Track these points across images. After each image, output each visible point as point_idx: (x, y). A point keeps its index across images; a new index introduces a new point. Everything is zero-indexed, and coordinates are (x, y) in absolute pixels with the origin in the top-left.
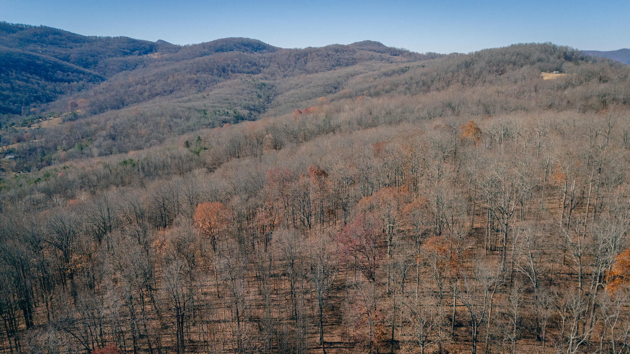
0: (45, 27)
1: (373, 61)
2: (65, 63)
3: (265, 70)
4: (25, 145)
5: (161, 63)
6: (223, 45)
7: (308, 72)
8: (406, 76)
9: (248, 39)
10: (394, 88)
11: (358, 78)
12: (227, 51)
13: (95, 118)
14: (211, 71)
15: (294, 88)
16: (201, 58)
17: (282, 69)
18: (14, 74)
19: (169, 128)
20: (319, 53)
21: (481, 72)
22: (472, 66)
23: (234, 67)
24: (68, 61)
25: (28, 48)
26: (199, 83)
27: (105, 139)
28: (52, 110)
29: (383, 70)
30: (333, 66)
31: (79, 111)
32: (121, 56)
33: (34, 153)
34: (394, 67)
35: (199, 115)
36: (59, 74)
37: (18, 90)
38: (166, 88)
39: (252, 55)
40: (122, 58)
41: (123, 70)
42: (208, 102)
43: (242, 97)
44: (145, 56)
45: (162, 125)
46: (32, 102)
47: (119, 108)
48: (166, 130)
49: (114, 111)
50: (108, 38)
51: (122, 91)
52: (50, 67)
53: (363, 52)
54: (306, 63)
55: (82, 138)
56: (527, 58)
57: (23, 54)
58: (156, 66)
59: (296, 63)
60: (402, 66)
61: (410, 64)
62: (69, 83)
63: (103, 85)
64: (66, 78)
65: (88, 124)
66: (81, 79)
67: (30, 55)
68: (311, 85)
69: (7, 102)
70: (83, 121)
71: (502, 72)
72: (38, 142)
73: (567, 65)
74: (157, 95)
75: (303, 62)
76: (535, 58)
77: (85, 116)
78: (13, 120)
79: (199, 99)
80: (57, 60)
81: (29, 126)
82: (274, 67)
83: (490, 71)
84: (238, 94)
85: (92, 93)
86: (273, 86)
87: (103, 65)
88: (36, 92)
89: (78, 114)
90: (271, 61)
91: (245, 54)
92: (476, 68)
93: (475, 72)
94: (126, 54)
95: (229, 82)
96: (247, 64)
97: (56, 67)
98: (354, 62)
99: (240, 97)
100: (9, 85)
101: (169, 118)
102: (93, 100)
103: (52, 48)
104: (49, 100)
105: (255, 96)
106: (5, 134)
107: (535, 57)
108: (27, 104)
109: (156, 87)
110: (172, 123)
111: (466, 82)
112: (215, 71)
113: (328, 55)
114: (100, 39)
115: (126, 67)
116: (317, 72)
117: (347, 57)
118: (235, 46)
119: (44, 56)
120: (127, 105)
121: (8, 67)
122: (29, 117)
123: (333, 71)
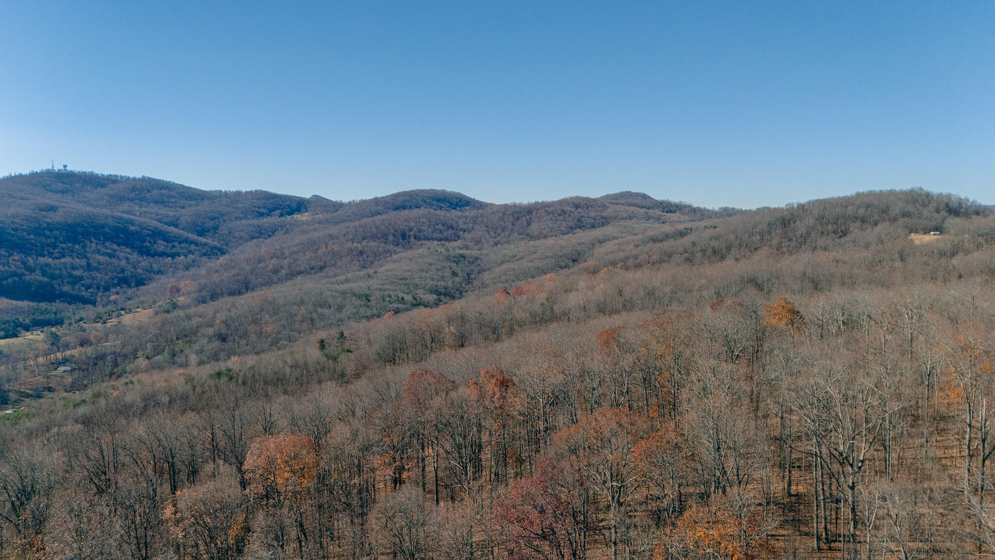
0: (149, 179)
1: (634, 220)
2: (172, 229)
3: (467, 235)
4: (89, 350)
5: (310, 227)
6: (406, 201)
7: (532, 237)
8: (687, 240)
9: (444, 192)
10: (666, 258)
11: (609, 246)
12: (411, 207)
13: (201, 308)
14: (385, 237)
15: (509, 261)
16: (370, 219)
17: (492, 233)
18: (93, 245)
19: (309, 322)
21: (808, 234)
22: (792, 224)
23: (420, 231)
24: (176, 226)
25: (120, 208)
26: (365, 256)
27: (210, 341)
28: (142, 298)
29: (650, 233)
30: (572, 228)
31: (181, 300)
32: (253, 218)
33: (100, 363)
34: (667, 228)
35: (358, 302)
36: (161, 246)
37: (97, 269)
38: (313, 263)
39: (448, 215)
40: (255, 222)
41: (253, 238)
42: (374, 283)
43: (428, 275)
44: (289, 218)
45: (299, 318)
46: (114, 286)
47: (240, 293)
48: (305, 326)
49: (231, 299)
50: (238, 194)
51: (248, 268)
52: (148, 235)
53: (618, 208)
54: (529, 224)
55: (178, 339)
56: (884, 211)
57: (113, 217)
58: (304, 232)
59: (513, 224)
60: (681, 227)
61: (694, 225)
62: (173, 258)
63: (222, 260)
64: (169, 251)
65: (189, 317)
66: (190, 252)
67: (121, 218)
68: (536, 256)
69: (77, 287)
70: (181, 313)
71: (844, 234)
72: (111, 345)
73: (952, 222)
74: (299, 273)
75: (525, 224)
76: (898, 211)
77: (188, 306)
78: (82, 313)
79: (361, 278)
80: (159, 225)
81: (105, 322)
82: (480, 231)
83: (822, 233)
84: (422, 270)
85: (204, 272)
86: (477, 259)
87: (226, 232)
88: (123, 271)
89: (179, 304)
90: (475, 223)
91: (439, 212)
92: (800, 228)
93: (799, 233)
94: (262, 215)
95: (409, 253)
96: (440, 226)
97: (157, 234)
98: (605, 221)
99: (424, 274)
100: (83, 262)
101: (311, 308)
102: (203, 281)
103: (154, 209)
104: (140, 283)
105: (448, 273)
106: (65, 335)
107: (896, 210)
108: (107, 289)
109: (299, 262)
110: (315, 315)
111: (785, 249)
112: (391, 238)
113: (564, 212)
114: (226, 195)
115: (260, 233)
116: (546, 237)
117: (592, 214)
118: (425, 201)
119: (142, 220)
120: (253, 289)
121: (87, 235)
122: (106, 309)
123: (571, 235)
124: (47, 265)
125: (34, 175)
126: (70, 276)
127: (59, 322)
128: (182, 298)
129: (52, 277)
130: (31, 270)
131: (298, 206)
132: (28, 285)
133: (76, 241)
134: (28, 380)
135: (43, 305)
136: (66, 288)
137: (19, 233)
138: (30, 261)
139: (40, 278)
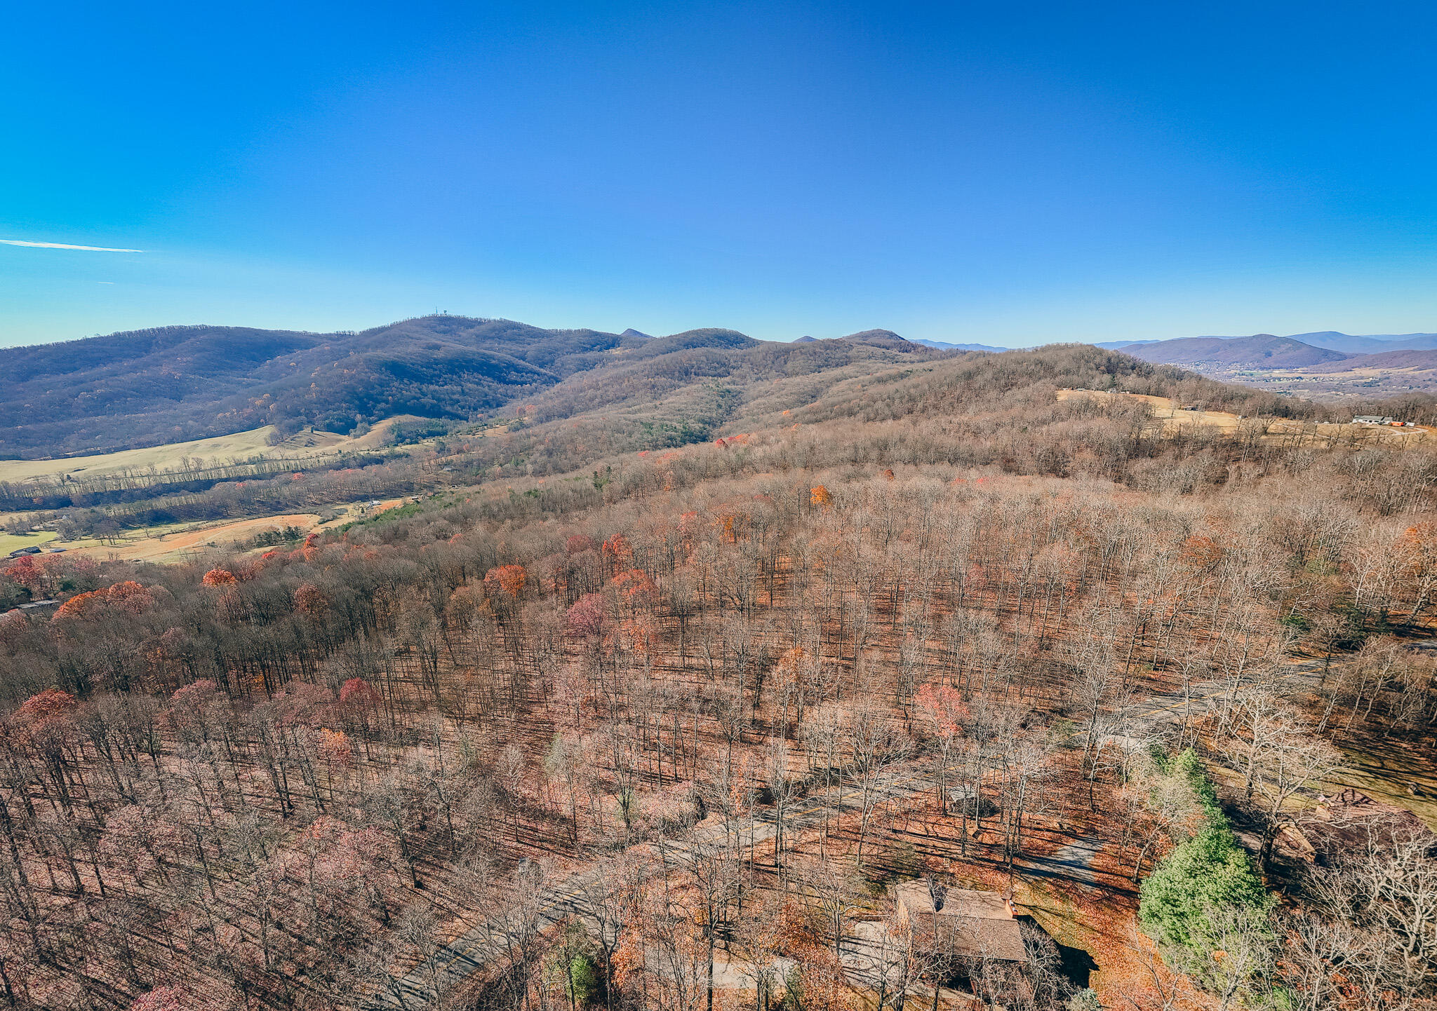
1: (871, 361)
2: (521, 362)
3: (735, 372)
4: (464, 457)
5: (621, 361)
6: (694, 338)
7: (787, 375)
9: (724, 330)
12: (695, 346)
13: (539, 428)
14: (673, 372)
15: (762, 396)
16: (664, 356)
17: (756, 371)
18: (466, 375)
20: (803, 351)
23: (699, 368)
24: (524, 359)
25: (484, 346)
26: (656, 389)
27: (541, 455)
28: (500, 417)
29: (882, 373)
30: (819, 366)
31: (526, 419)
32: (580, 353)
34: (895, 369)
36: (513, 376)
37: (468, 394)
38: (618, 394)
40: (581, 356)
41: (579, 370)
42: (658, 414)
43: (698, 407)
44: (605, 352)
46: (481, 407)
47: (566, 417)
49: (560, 421)
50: (569, 332)
51: (573, 397)
52: (504, 367)
54: (786, 363)
55: (520, 452)
57: (478, 353)
59: (773, 363)
61: (916, 367)
62: (522, 385)
63: (557, 387)
64: (519, 380)
65: (531, 435)
66: (535, 381)
67: (484, 354)
69: (455, 407)
70: (527, 431)
72: (476, 454)
74: (608, 401)
75: (783, 361)
77: (531, 426)
78: (459, 427)
79: (650, 409)
80: (512, 359)
81: (474, 435)
82: (746, 368)
84: (695, 403)
85: (543, 398)
86: (739, 393)
87: (560, 364)
88: (486, 395)
89: (525, 423)
90: (744, 360)
91: (716, 350)
94: (585, 350)
95: (691, 387)
96: (716, 364)
97: (511, 366)
98: (846, 361)
100: (459, 389)
102: (542, 406)
103: (509, 345)
104: (499, 405)
106: (448, 443)
108: (475, 409)
109: (609, 393)
112: (677, 374)
115: (583, 366)
116: (796, 375)
119: (500, 355)
120: (575, 413)
121: (461, 368)
122: (475, 424)
123: (816, 373)
124: (435, 391)
125: (424, 319)
126: (451, 399)
127: (444, 434)
128: (526, 418)
129: (439, 400)
130: (425, 395)
131: (611, 342)
132: (424, 406)
133: (452, 372)
134: (424, 477)
135: (434, 420)
136: (448, 408)
137: (416, 367)
138: (424, 387)
139: (431, 401)
